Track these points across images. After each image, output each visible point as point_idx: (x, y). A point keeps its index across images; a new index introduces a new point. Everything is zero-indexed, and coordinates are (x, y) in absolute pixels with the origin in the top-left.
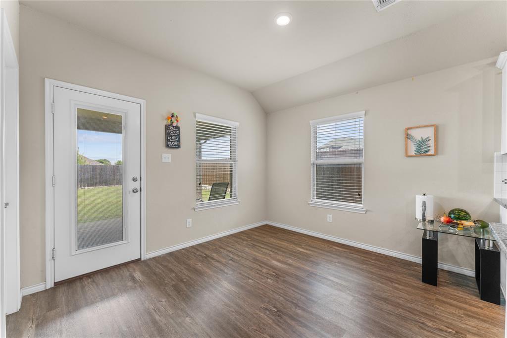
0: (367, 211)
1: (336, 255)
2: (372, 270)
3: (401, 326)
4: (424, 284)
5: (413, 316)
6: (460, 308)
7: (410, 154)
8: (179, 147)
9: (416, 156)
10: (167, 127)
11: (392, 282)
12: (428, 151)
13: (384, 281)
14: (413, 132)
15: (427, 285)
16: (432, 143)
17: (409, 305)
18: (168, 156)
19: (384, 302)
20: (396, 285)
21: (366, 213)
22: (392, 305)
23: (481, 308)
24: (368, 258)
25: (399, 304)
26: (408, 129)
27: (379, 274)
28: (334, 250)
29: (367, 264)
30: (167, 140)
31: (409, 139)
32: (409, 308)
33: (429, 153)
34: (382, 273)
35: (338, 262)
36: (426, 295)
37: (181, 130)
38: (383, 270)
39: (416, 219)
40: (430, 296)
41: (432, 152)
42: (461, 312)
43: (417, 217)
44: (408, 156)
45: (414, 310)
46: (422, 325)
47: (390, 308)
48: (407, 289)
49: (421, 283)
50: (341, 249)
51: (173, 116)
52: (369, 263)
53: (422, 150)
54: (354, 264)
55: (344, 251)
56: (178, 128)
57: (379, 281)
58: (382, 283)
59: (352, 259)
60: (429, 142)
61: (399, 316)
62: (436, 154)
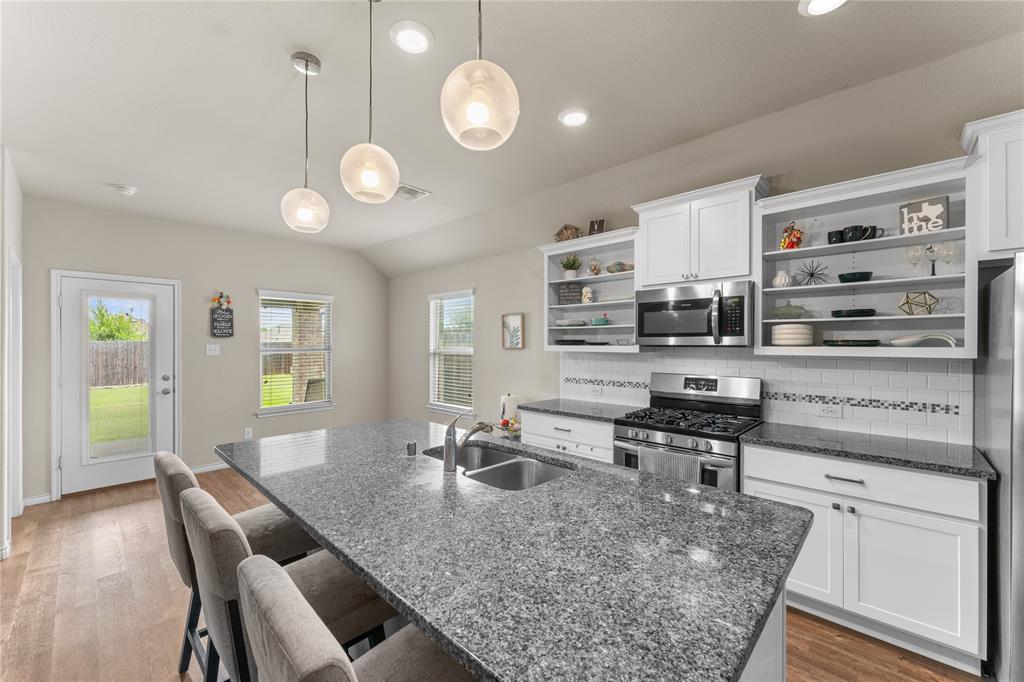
7: (505, 347)
8: (231, 335)
9: (510, 348)
10: (213, 311)
14: (508, 320)
18: (215, 347)
26: (503, 316)
30: (213, 327)
31: (506, 327)
33: (518, 346)
37: (234, 313)
41: (520, 346)
51: (221, 297)
53: (514, 344)
56: (230, 311)
60: (518, 333)
62: (524, 347)
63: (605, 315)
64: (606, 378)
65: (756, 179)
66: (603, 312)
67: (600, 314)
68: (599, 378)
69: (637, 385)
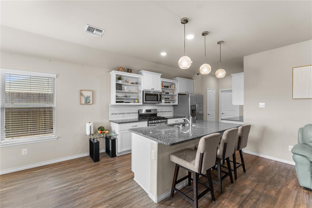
0: (58, 138)
1: (43, 175)
2: (72, 170)
3: (103, 181)
4: (95, 163)
5: (103, 176)
6: (110, 164)
7: (82, 103)
9: (85, 104)
11: (85, 169)
12: (89, 102)
13: (82, 171)
14: (83, 92)
15: (96, 162)
16: (91, 98)
17: (98, 173)
19: (90, 178)
20: (88, 169)
21: (57, 139)
22: (94, 177)
23: (113, 160)
24: (64, 166)
25: (95, 175)
26: (81, 90)
27: (77, 170)
28: (37, 173)
29: (67, 169)
31: (82, 95)
32: (99, 174)
33: (90, 103)
34: (78, 168)
35: (49, 178)
36: (99, 166)
38: (76, 167)
39: (86, 135)
40: (101, 166)
41: (91, 103)
42: (111, 164)
43: (87, 134)
44: (81, 104)
45: (101, 173)
46: (107, 176)
47: (94, 179)
48: (92, 168)
49: (94, 163)
50: (42, 170)
52: (67, 167)
53: (87, 102)
54: (59, 173)
55: (46, 170)
57: (80, 173)
58: (82, 172)
59: (56, 171)
60: (90, 98)
61: (99, 179)
62: (93, 103)
63: (125, 95)
64: (125, 112)
65: (161, 74)
66: (125, 94)
67: (124, 94)
68: (123, 112)
69: (134, 113)
